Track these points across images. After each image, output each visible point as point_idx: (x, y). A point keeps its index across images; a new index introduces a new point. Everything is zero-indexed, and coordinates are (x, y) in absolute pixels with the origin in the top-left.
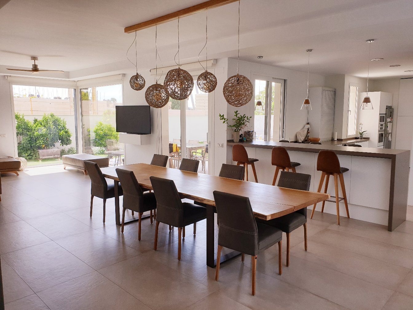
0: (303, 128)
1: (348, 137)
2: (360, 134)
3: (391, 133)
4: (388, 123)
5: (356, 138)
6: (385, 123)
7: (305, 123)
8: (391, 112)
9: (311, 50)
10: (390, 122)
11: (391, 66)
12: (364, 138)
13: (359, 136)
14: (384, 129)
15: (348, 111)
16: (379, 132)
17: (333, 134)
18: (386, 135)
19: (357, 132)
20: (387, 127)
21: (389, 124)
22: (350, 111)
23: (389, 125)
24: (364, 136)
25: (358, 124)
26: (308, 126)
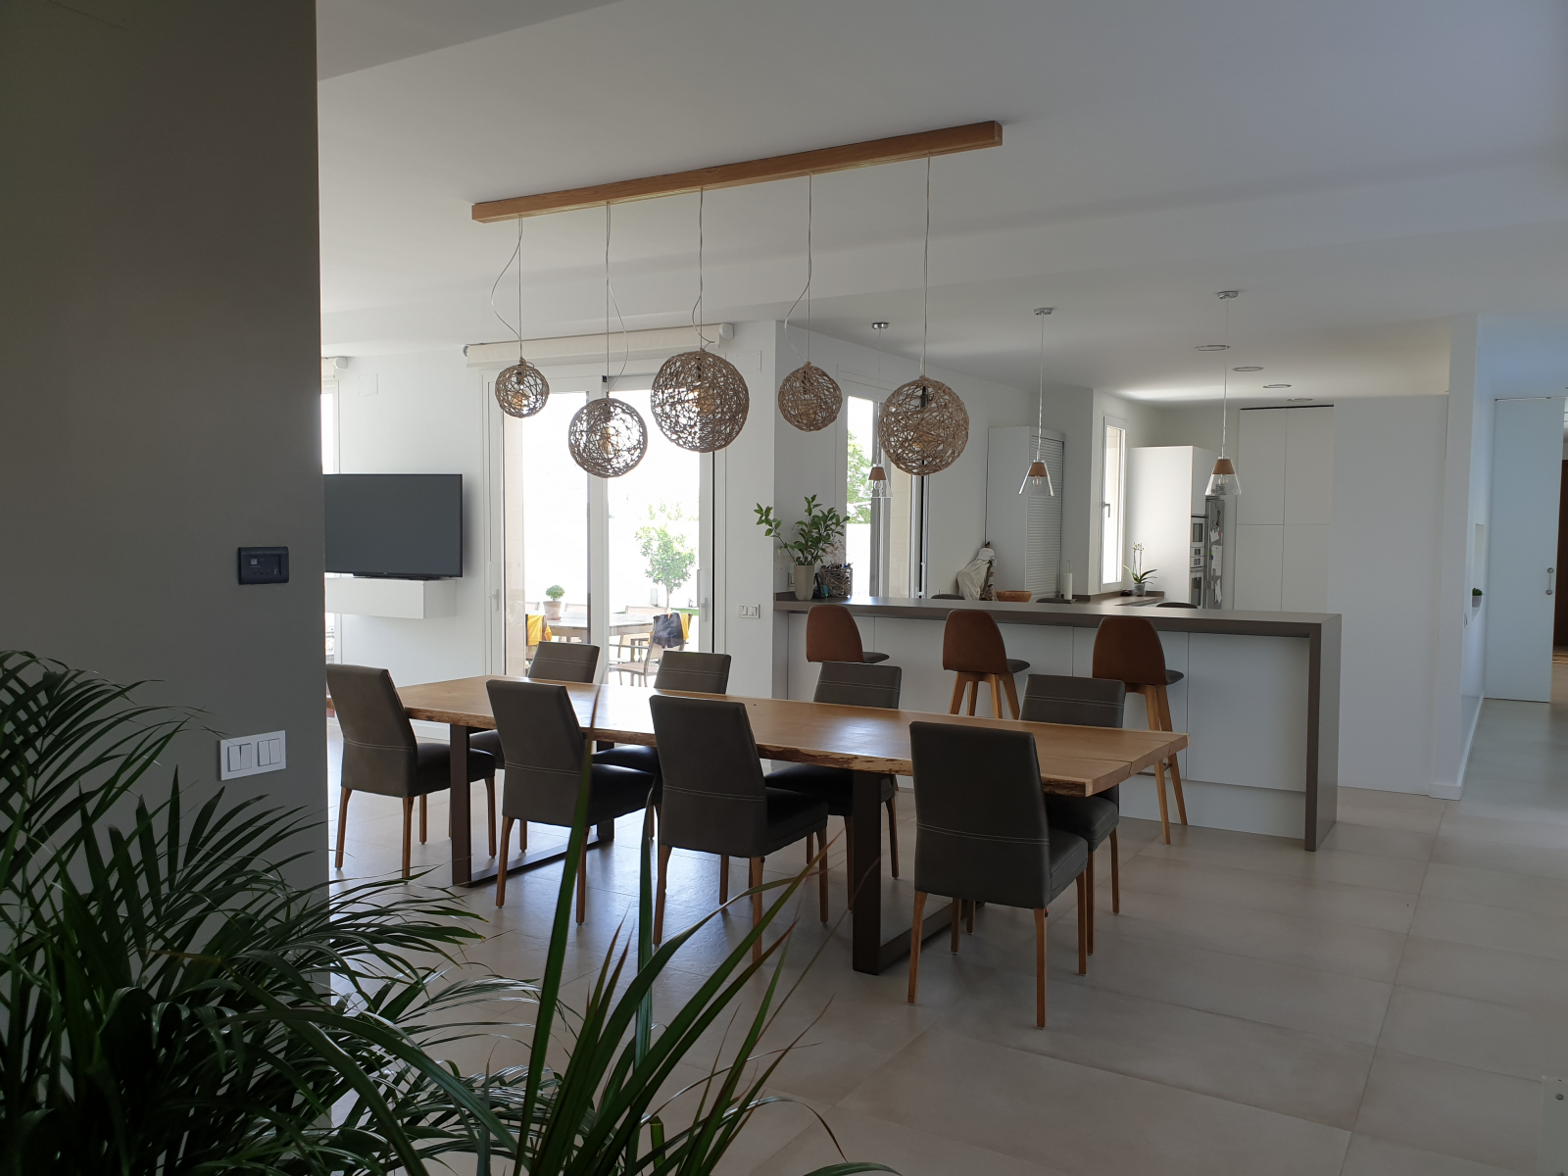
0: (976, 557)
1: (1102, 592)
2: (1136, 579)
3: (1221, 577)
4: (1212, 544)
5: (1125, 594)
6: (1206, 547)
7: (978, 542)
8: (1219, 512)
9: (1049, 311)
10: (1217, 543)
11: (1236, 369)
12: (1150, 594)
13: (1132, 586)
14: (1202, 564)
15: (1103, 505)
16: (1191, 571)
17: (1059, 580)
18: (1209, 582)
19: (1125, 572)
20: (1211, 558)
21: (1214, 548)
22: (1109, 505)
23: (1216, 551)
24: (1148, 587)
25: (1129, 548)
26: (988, 554)
